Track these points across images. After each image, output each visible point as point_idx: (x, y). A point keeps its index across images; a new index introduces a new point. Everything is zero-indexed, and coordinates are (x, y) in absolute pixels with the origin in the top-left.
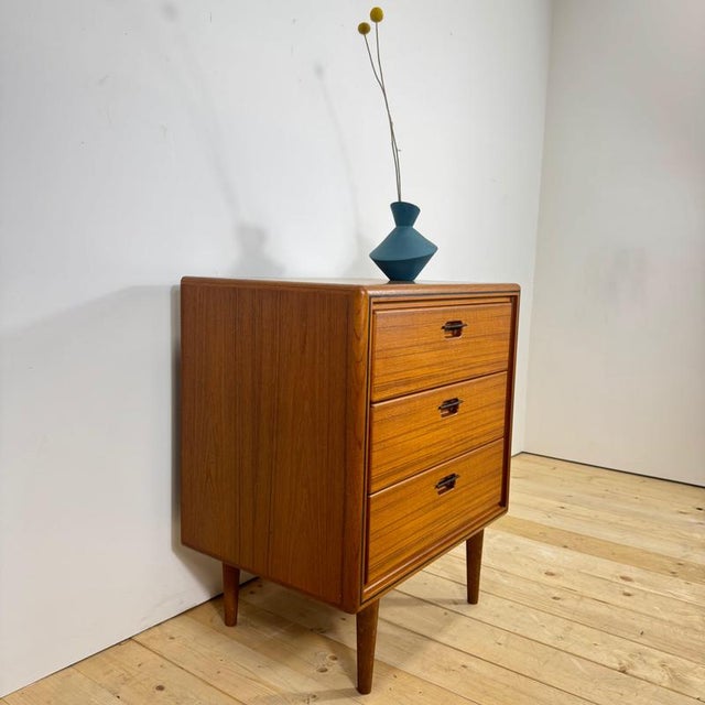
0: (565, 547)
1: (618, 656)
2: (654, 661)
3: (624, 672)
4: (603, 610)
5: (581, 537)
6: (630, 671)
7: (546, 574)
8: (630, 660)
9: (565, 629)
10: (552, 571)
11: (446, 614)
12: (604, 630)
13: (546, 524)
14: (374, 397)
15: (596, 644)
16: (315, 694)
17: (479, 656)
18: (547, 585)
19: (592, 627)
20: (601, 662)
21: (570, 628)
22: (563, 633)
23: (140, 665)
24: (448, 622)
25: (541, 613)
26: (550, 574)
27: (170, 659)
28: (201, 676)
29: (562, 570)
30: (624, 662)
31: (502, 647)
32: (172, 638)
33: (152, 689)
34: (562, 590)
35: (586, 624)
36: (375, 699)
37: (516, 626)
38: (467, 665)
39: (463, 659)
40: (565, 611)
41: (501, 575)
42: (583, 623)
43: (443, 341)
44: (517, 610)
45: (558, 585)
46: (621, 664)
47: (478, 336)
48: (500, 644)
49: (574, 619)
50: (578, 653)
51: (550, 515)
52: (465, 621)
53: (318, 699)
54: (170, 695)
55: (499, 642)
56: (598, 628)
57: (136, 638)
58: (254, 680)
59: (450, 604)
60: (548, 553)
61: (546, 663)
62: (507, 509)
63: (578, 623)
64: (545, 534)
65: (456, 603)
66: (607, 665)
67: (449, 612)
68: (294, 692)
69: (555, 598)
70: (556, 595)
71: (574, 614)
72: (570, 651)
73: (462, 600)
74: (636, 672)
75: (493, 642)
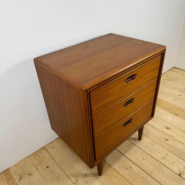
0: (176, 115)
1: (180, 168)
3: (180, 175)
4: (181, 147)
5: (182, 110)
6: (182, 176)
7: (166, 128)
8: (183, 170)
9: (166, 154)
10: (169, 127)
11: (130, 144)
12: (178, 156)
13: (172, 104)
14: (93, 117)
15: (174, 162)
16: (86, 174)
17: (136, 164)
18: (165, 133)
19: (175, 154)
20: (174, 171)
21: (168, 154)
22: (165, 156)
23: (44, 158)
24: (130, 148)
25: (160, 146)
26: (168, 128)
27: (52, 156)
28: (58, 164)
29: (172, 126)
30: (181, 171)
31: (144, 160)
32: (54, 148)
33: (46, 167)
34: (169, 136)
35: (173, 153)
36: (102, 178)
37: (151, 152)
38: (132, 167)
39: (131, 164)
40: (168, 146)
41: (152, 128)
42: (172, 152)
43: (126, 85)
44: (153, 144)
45: (169, 134)
46: (180, 172)
47: (143, 75)
48: (144, 159)
49: (170, 150)
50: (167, 166)
51: (175, 99)
52: (135, 148)
53: (87, 176)
54: (49, 170)
55: (144, 158)
56: (177, 155)
57: (45, 147)
58: (71, 167)
59: (132, 140)
60: (170, 118)
61: (156, 169)
62: (153, 117)
63: (170, 152)
64: (171, 109)
65: (134, 139)
66: (175, 172)
67: (131, 143)
68: (81, 173)
69: (166, 140)
70: (167, 139)
71: (171, 147)
72: (165, 164)
73: (137, 138)
74: (184, 176)
75: (142, 158)
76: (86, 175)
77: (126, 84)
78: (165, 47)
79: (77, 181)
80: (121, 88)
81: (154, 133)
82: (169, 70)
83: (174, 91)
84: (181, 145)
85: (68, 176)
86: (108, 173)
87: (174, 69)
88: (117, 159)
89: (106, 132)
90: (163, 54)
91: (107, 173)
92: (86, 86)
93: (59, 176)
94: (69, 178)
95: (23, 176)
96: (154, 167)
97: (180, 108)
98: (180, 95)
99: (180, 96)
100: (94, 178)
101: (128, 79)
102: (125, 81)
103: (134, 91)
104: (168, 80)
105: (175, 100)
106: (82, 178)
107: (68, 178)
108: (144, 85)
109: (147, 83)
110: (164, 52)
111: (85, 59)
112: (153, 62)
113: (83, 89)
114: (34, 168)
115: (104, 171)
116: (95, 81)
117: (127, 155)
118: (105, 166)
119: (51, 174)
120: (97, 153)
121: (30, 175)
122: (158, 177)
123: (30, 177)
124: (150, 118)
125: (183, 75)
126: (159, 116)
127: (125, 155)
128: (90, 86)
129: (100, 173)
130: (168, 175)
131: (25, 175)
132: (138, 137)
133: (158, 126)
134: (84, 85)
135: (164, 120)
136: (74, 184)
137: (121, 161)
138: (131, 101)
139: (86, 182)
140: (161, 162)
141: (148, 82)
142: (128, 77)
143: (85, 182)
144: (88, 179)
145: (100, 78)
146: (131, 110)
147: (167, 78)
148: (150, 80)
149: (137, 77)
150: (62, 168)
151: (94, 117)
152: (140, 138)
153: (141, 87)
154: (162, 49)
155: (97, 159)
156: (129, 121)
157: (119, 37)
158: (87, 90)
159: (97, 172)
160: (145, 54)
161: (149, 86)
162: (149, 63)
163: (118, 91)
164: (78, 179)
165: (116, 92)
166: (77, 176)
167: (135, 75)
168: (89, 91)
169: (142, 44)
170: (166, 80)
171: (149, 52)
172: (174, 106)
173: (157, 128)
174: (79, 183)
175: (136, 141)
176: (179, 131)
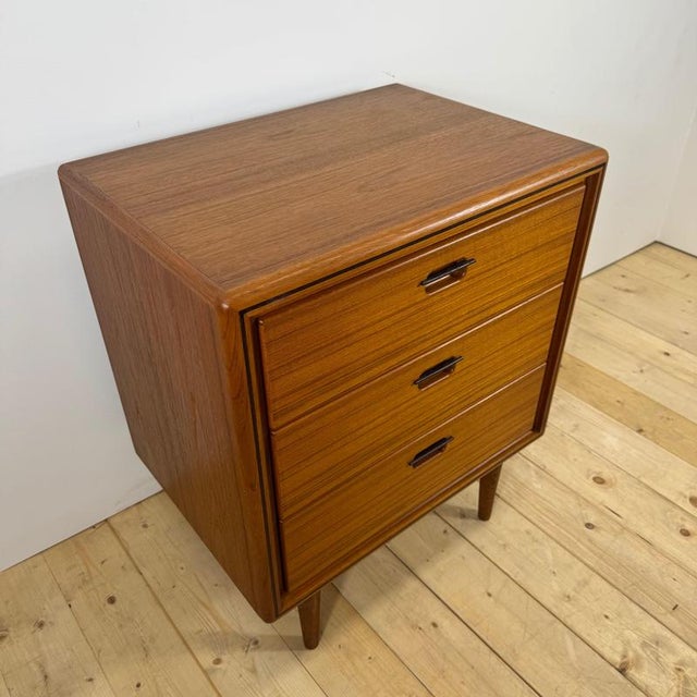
0: (640, 431)
1: (627, 643)
2: (670, 660)
3: (622, 671)
4: (642, 557)
5: (667, 415)
6: (631, 672)
7: (595, 479)
8: (640, 651)
9: (579, 584)
10: (604, 476)
11: (445, 532)
12: (627, 592)
13: (631, 385)
14: (274, 424)
15: (607, 617)
16: (259, 639)
17: (456, 611)
18: (587, 501)
19: (614, 586)
20: (600, 649)
21: (586, 583)
22: (575, 590)
23: (103, 562)
24: (442, 547)
25: (560, 551)
26: (599, 481)
27: (133, 557)
28: (153, 594)
29: (618, 474)
30: (631, 654)
31: (491, 599)
32: (145, 526)
33: (104, 600)
34: (602, 513)
35: (609, 579)
36: (319, 658)
37: (522, 568)
38: (438, 624)
39: (437, 613)
40: (592, 551)
41: (537, 473)
42: (606, 576)
43: (425, 300)
44: (533, 538)
45: (601, 503)
46: (625, 657)
47: (502, 264)
48: (489, 595)
49: (597, 568)
50: (578, 629)
51: (644, 368)
52: (463, 548)
53: (258, 647)
54: (117, 613)
55: (490, 591)
56: (621, 588)
57: (112, 521)
58: (203, 604)
59: (455, 516)
60: (614, 440)
61: (532, 637)
62: (542, 434)
63: (599, 575)
64: (622, 404)
65: (463, 515)
66: (606, 656)
67: (450, 530)
68: (237, 631)
69: (589, 526)
70: (592, 521)
71: (601, 557)
72: (569, 623)
73: (474, 511)
74: (637, 675)
75: (483, 591)
76: (256, 643)
77: (423, 295)
78: (603, 152)
79: (218, 661)
80: (402, 310)
81: (541, 494)
82: (637, 252)
83: (644, 336)
84: (644, 551)
85: (185, 643)
86: (343, 640)
87: (654, 250)
88: (383, 588)
89: (334, 484)
90: (592, 183)
91: (341, 639)
92: (238, 295)
93: (152, 640)
94: (189, 648)
95: (11, 629)
96: (525, 631)
97: (658, 404)
98: (667, 354)
99: (664, 357)
100: (287, 654)
101: (433, 275)
102: (422, 284)
103: (460, 327)
104: (627, 291)
105: (642, 371)
106: (239, 653)
107: (184, 647)
108: (505, 305)
109: (519, 298)
110: (598, 174)
111: (263, 182)
112: (547, 214)
113: (225, 306)
114: (60, 600)
115: (328, 630)
116: (280, 275)
117: (427, 575)
118: (334, 612)
119: (121, 626)
120: (291, 566)
121: (41, 625)
122: (536, 673)
123: (40, 634)
124: (527, 438)
125: (687, 276)
126: (573, 431)
127: (417, 572)
128: (257, 294)
129: (311, 639)
130: (576, 666)
131: (19, 622)
132: (476, 508)
133: (562, 470)
134: (230, 290)
135: (592, 446)
136: (205, 672)
137: (401, 598)
138: (445, 367)
139: (254, 671)
140: (554, 610)
141: (524, 296)
142: (431, 270)
143: (248, 669)
144: (260, 658)
145: (307, 262)
146: (446, 403)
147: (622, 283)
148: (532, 287)
149: (471, 271)
150: (168, 608)
151: (279, 422)
152: (484, 513)
153: (492, 311)
154: (591, 163)
155: (291, 589)
156: (438, 446)
157: (426, 102)
158: (242, 313)
159: (301, 634)
160: (512, 177)
161: (528, 310)
162: (527, 216)
163: (387, 323)
164: (224, 658)
165: (378, 327)
166: (222, 641)
167: (463, 261)
168: (249, 314)
169: (511, 138)
170: (620, 289)
171: (532, 168)
172: (636, 393)
173: (558, 477)
174: (225, 672)
175: (471, 522)
176: (641, 496)
